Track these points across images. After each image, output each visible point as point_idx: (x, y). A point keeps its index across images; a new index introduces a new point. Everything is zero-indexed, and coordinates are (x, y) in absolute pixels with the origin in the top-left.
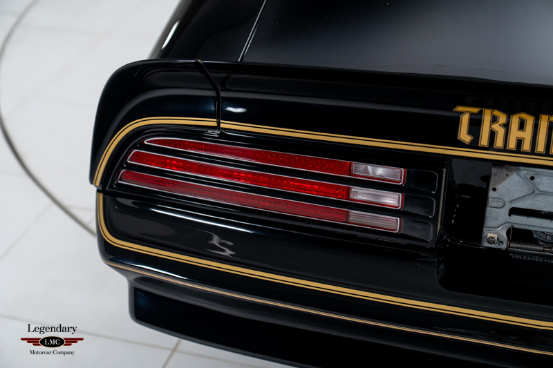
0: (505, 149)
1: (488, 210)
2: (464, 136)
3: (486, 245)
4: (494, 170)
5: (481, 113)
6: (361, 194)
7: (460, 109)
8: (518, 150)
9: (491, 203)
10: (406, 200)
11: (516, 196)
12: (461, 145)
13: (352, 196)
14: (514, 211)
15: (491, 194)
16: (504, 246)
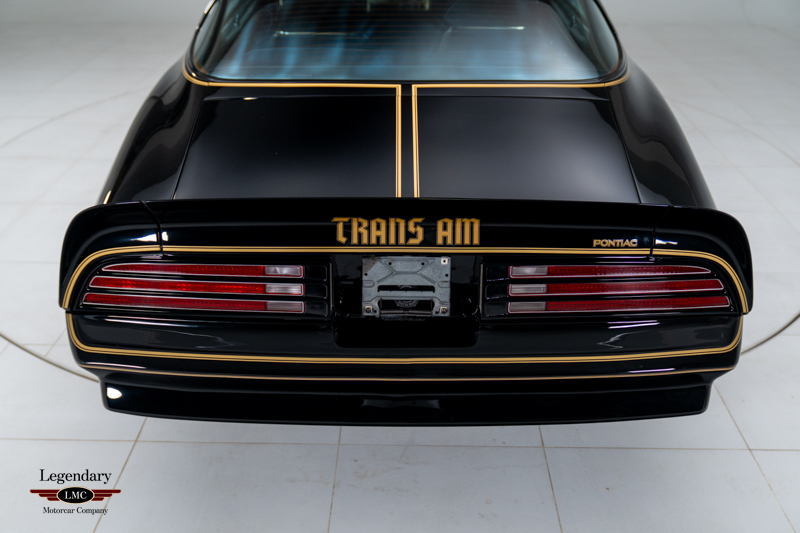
0: (369, 245)
1: (364, 289)
2: (341, 238)
3: (365, 314)
4: (364, 261)
5: (350, 221)
6: (274, 288)
7: (336, 219)
8: (378, 244)
9: (365, 284)
10: (307, 290)
11: (381, 277)
12: (340, 244)
13: (267, 291)
14: (381, 288)
15: (364, 278)
16: (377, 314)
